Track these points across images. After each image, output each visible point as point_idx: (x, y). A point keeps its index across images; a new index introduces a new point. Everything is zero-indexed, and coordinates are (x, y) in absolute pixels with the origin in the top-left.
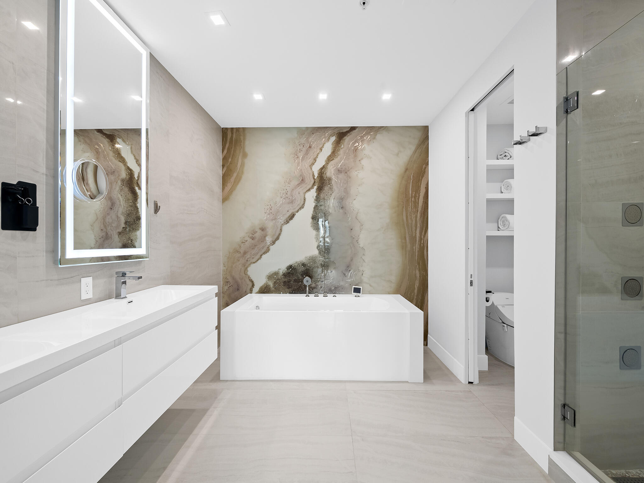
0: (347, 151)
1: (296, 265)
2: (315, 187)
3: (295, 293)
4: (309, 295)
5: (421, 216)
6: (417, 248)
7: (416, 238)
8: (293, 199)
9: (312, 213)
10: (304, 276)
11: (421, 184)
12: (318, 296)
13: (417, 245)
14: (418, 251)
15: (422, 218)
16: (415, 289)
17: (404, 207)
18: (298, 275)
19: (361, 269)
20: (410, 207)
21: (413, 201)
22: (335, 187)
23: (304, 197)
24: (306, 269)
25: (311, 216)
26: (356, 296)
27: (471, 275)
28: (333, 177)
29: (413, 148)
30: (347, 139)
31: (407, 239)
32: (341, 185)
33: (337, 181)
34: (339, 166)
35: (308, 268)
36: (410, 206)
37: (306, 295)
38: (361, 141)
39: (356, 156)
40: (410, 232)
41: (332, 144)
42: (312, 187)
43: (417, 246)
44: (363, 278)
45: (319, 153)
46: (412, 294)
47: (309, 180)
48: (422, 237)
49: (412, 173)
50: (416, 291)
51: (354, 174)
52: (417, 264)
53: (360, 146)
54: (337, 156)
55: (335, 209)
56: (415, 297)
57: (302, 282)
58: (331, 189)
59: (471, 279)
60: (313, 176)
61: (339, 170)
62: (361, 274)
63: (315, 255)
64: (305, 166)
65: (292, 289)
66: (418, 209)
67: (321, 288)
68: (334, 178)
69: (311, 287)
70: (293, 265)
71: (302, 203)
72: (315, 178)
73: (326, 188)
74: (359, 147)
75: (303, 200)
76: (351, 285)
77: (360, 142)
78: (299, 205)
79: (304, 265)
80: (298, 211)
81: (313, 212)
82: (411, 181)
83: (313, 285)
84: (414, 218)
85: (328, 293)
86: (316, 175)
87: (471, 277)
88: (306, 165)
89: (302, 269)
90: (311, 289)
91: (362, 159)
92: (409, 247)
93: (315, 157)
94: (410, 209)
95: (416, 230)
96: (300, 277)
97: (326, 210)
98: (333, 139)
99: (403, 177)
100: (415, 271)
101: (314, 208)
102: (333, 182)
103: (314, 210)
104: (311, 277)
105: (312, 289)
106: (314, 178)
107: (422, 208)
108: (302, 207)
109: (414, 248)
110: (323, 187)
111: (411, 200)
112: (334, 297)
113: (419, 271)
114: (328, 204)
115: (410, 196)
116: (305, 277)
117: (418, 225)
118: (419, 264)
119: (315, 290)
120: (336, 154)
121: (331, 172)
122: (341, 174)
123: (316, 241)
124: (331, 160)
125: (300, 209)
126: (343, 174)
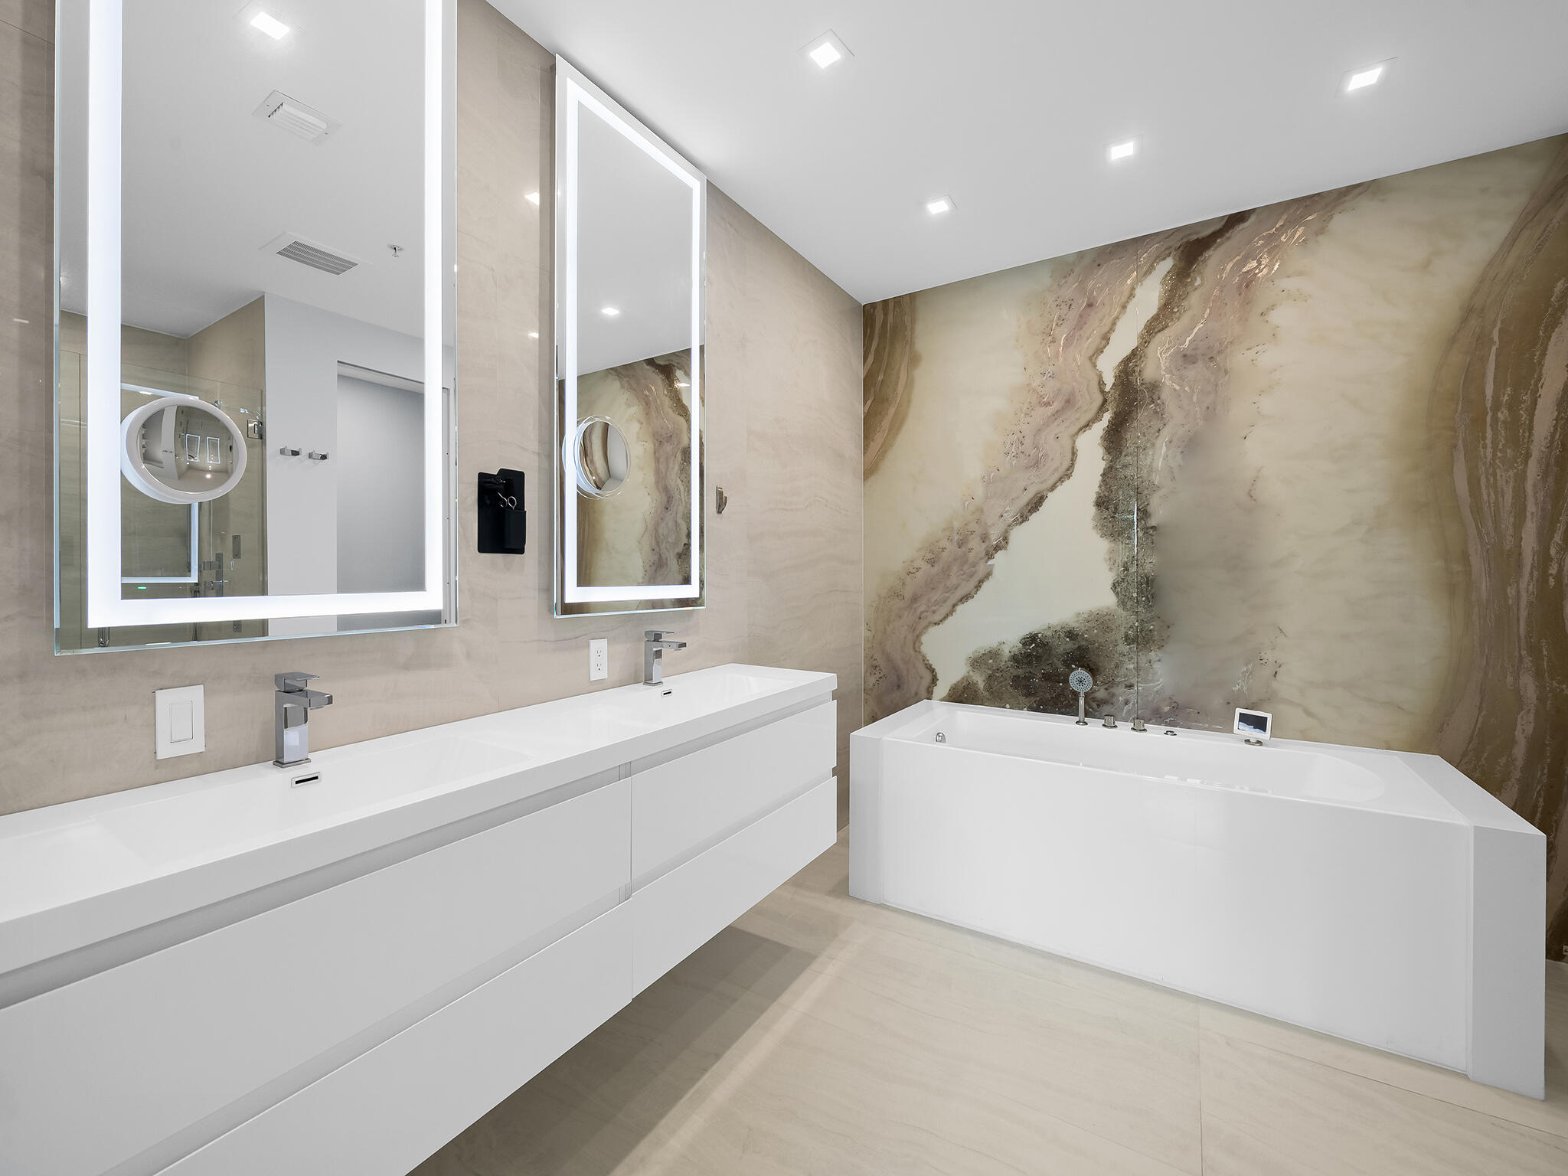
0: (1216, 292)
1: (1049, 633)
2: (1107, 416)
3: (1044, 711)
4: (1086, 720)
5: (1545, 474)
6: (1524, 594)
7: (1520, 554)
8: (1040, 455)
9: (1098, 490)
10: (1073, 666)
11: (1544, 354)
12: (1115, 727)
13: (1526, 577)
14: (1531, 604)
15: (1551, 479)
16: (1513, 742)
17: (1455, 446)
18: (1056, 661)
19: (1269, 656)
20: (1489, 445)
21: (1504, 422)
22: (1171, 408)
23: (1073, 448)
24: (1079, 648)
25: (1093, 497)
26: (1247, 741)
28: (1167, 380)
29: (1501, 229)
30: (1213, 257)
31: (1476, 561)
32: (1195, 400)
33: (1178, 388)
34: (1187, 343)
35: (1084, 643)
36: (1488, 442)
37: (1077, 719)
38: (1269, 253)
39: (1247, 303)
40: (1488, 534)
41: (1163, 282)
42: (1097, 418)
43: (1523, 586)
44: (1275, 685)
45: (1117, 318)
46: (1503, 761)
47: (1088, 398)
48: (1553, 552)
49: (1495, 321)
50: (1520, 751)
51: (1239, 359)
52: (1524, 653)
53: (1262, 267)
54: (1178, 314)
55: (1173, 472)
56: (1517, 774)
57: (1066, 681)
58: (1159, 414)
60: (1101, 383)
61: (1185, 356)
62: (1268, 672)
63: (1108, 608)
64: (1075, 360)
65: (1038, 699)
66: (1528, 448)
67: (1126, 704)
68: (1168, 383)
69: (1094, 700)
70: (1040, 635)
71: (1067, 463)
72: (1107, 389)
73: (1142, 416)
74: (1261, 271)
75: (1069, 456)
76: (1230, 704)
77: (1265, 256)
78: (1056, 470)
79: (1071, 634)
80: (1053, 488)
81: (1100, 486)
82: (1494, 349)
83: (1101, 694)
84: (1507, 482)
85: (1148, 721)
86: (1109, 380)
88: (1078, 357)
89: (1068, 645)
90: (1094, 705)
91: (1273, 307)
92: (1484, 588)
93: (1106, 329)
94: (1489, 450)
95: (1519, 525)
96: (1062, 669)
97: (1141, 477)
98: (1167, 265)
99: (1452, 340)
100: (1517, 678)
101: (1104, 475)
102: (1165, 395)
103: (1103, 481)
104: (1093, 671)
105: (1098, 705)
106: (1102, 392)
107: (1552, 442)
108: (1067, 474)
109: (1511, 591)
110: (1130, 412)
111: (1495, 419)
112: (1169, 736)
113: (1538, 675)
114: (1148, 462)
115: (1489, 404)
116: (1074, 670)
117: (1531, 507)
118: (1534, 651)
119: (1106, 709)
120: (1176, 310)
121: (1159, 367)
122: (1194, 365)
123: (1111, 569)
124: (1160, 331)
125: (1061, 480)
126: (1200, 364)
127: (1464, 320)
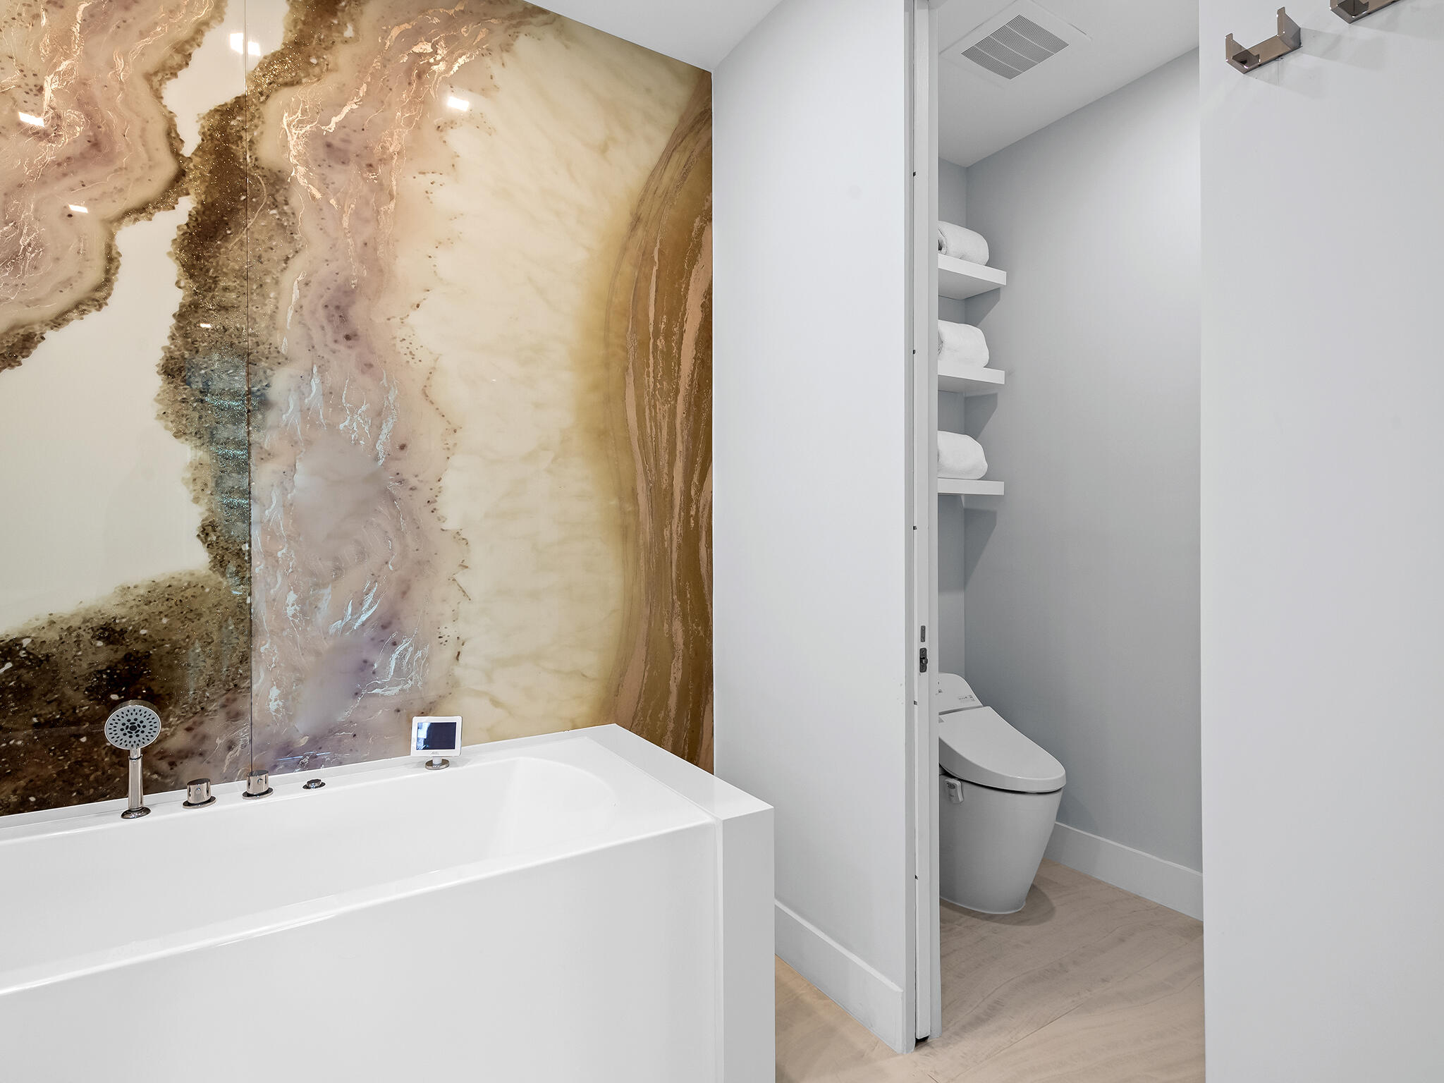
0: (377, 64)
1: (52, 635)
2: (186, 206)
3: (42, 805)
4: (148, 800)
5: (688, 411)
6: (675, 536)
7: (672, 494)
8: (23, 242)
9: (167, 343)
10: (114, 697)
11: (687, 289)
12: (211, 800)
13: (676, 520)
14: (679, 547)
15: (691, 418)
16: (669, 692)
17: (627, 369)
18: (69, 692)
19: (449, 631)
20: (652, 375)
21: (662, 351)
22: (307, 225)
23: (109, 247)
24: (127, 658)
25: (158, 356)
26: (430, 764)
27: (923, 629)
28: (299, 173)
29: (661, 141)
31: (642, 499)
32: (345, 224)
33: (318, 196)
34: (332, 126)
35: (138, 647)
36: (651, 369)
37: (123, 804)
38: (448, 41)
39: (419, 101)
40: (651, 471)
42: (164, 200)
43: (674, 528)
44: (458, 671)
45: (206, 23)
46: (661, 715)
47: (144, 156)
48: (693, 493)
49: (656, 239)
50: (673, 701)
51: (409, 182)
52: (675, 597)
53: (439, 58)
54: (317, 70)
55: (310, 338)
56: (671, 726)
57: (96, 734)
58: (286, 230)
59: (924, 645)
60: (173, 138)
61: (329, 145)
62: (449, 653)
63: (192, 574)
64: (112, 65)
65: (22, 783)
66: (677, 384)
67: (230, 748)
68: (302, 181)
69: (163, 755)
70: (26, 642)
71: (94, 275)
72: (188, 150)
73: (256, 224)
74: (437, 63)
75: (99, 263)
76: (403, 714)
77: (442, 43)
78: (68, 283)
79: (109, 632)
80: (58, 321)
81: (173, 338)
82: (655, 268)
83: (180, 740)
84: (664, 417)
85: (273, 769)
86: (191, 141)
87: (923, 639)
88: (120, 63)
89: (102, 654)
90: (164, 765)
91: (450, 125)
92: (648, 530)
93: (184, 33)
94: (652, 380)
95: (671, 464)
96: (85, 706)
97: (254, 335)
99: (625, 249)
100: (671, 625)
101: (181, 316)
102: (297, 200)
103: (178, 328)
104: (157, 700)
105: (172, 764)
106: (176, 154)
107: (692, 381)
108: (96, 298)
109: (666, 533)
110: (234, 211)
111: (655, 345)
112: (313, 792)
113: (684, 622)
114: (269, 309)
115: (651, 330)
116: (114, 706)
117: (680, 447)
118: (681, 594)
119: (189, 768)
120: (314, 61)
121: (285, 146)
122: (343, 167)
123: (196, 500)
124: (286, 84)
125: (80, 307)
126: (353, 168)
127: (634, 226)
